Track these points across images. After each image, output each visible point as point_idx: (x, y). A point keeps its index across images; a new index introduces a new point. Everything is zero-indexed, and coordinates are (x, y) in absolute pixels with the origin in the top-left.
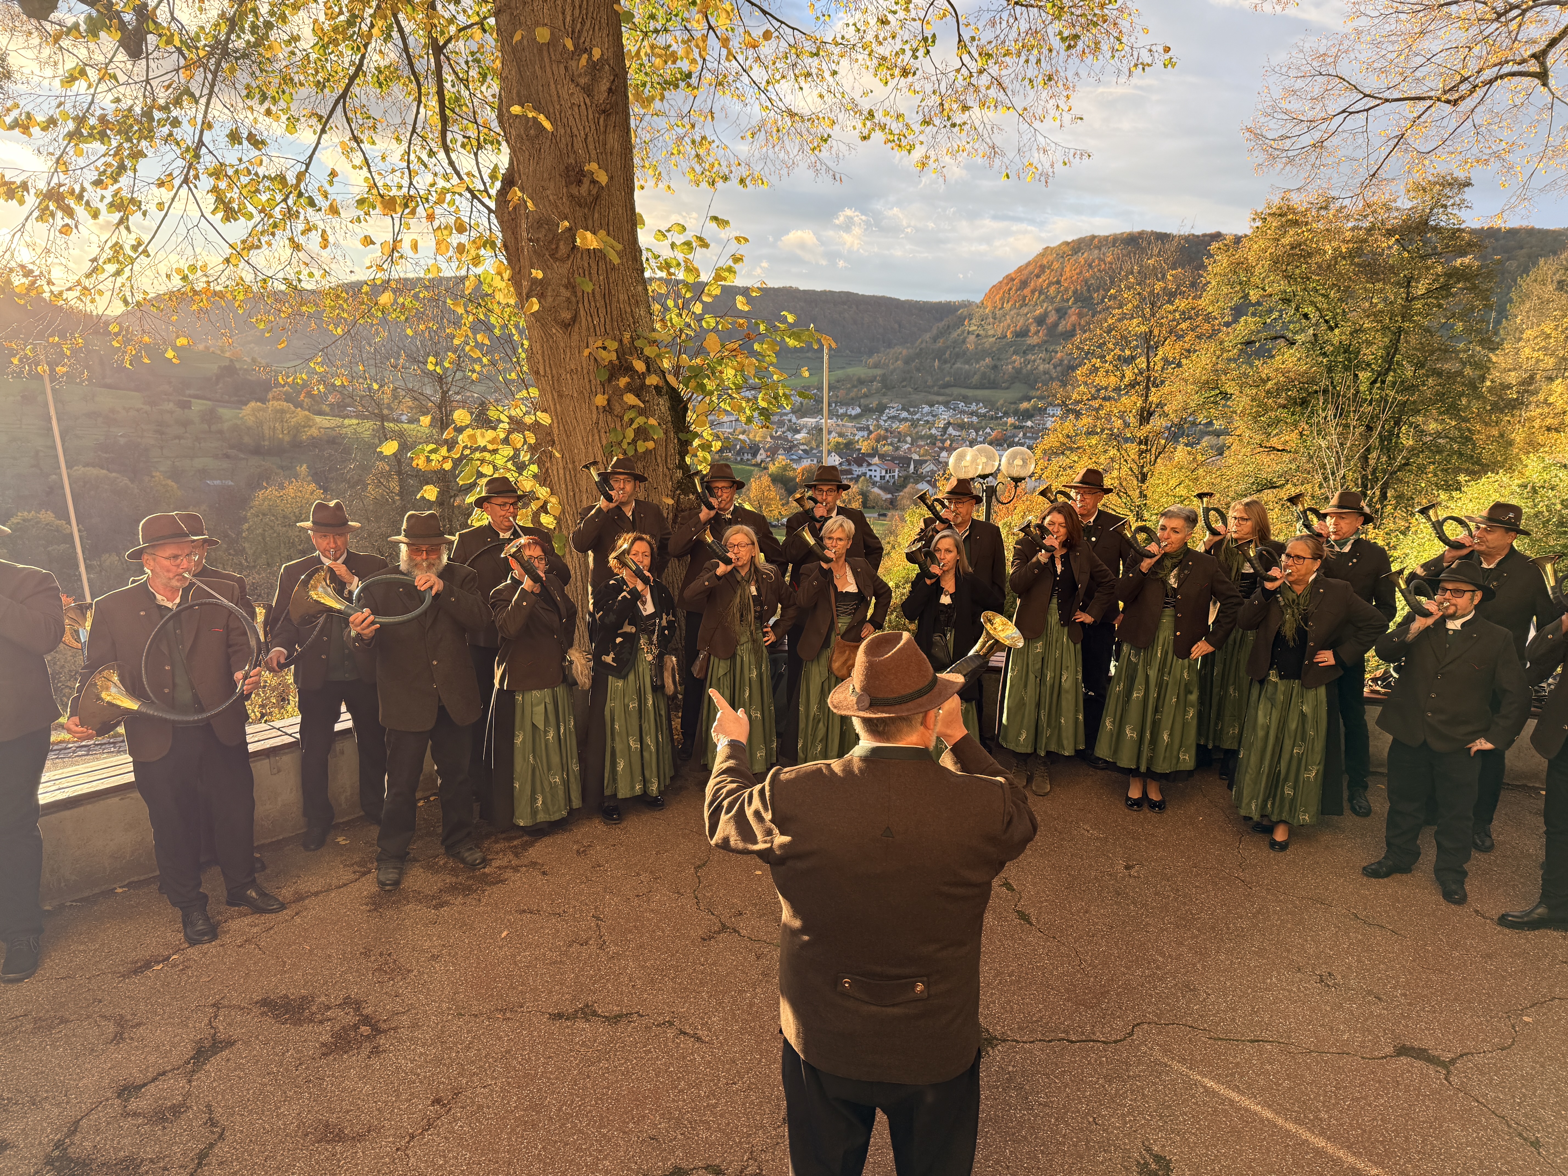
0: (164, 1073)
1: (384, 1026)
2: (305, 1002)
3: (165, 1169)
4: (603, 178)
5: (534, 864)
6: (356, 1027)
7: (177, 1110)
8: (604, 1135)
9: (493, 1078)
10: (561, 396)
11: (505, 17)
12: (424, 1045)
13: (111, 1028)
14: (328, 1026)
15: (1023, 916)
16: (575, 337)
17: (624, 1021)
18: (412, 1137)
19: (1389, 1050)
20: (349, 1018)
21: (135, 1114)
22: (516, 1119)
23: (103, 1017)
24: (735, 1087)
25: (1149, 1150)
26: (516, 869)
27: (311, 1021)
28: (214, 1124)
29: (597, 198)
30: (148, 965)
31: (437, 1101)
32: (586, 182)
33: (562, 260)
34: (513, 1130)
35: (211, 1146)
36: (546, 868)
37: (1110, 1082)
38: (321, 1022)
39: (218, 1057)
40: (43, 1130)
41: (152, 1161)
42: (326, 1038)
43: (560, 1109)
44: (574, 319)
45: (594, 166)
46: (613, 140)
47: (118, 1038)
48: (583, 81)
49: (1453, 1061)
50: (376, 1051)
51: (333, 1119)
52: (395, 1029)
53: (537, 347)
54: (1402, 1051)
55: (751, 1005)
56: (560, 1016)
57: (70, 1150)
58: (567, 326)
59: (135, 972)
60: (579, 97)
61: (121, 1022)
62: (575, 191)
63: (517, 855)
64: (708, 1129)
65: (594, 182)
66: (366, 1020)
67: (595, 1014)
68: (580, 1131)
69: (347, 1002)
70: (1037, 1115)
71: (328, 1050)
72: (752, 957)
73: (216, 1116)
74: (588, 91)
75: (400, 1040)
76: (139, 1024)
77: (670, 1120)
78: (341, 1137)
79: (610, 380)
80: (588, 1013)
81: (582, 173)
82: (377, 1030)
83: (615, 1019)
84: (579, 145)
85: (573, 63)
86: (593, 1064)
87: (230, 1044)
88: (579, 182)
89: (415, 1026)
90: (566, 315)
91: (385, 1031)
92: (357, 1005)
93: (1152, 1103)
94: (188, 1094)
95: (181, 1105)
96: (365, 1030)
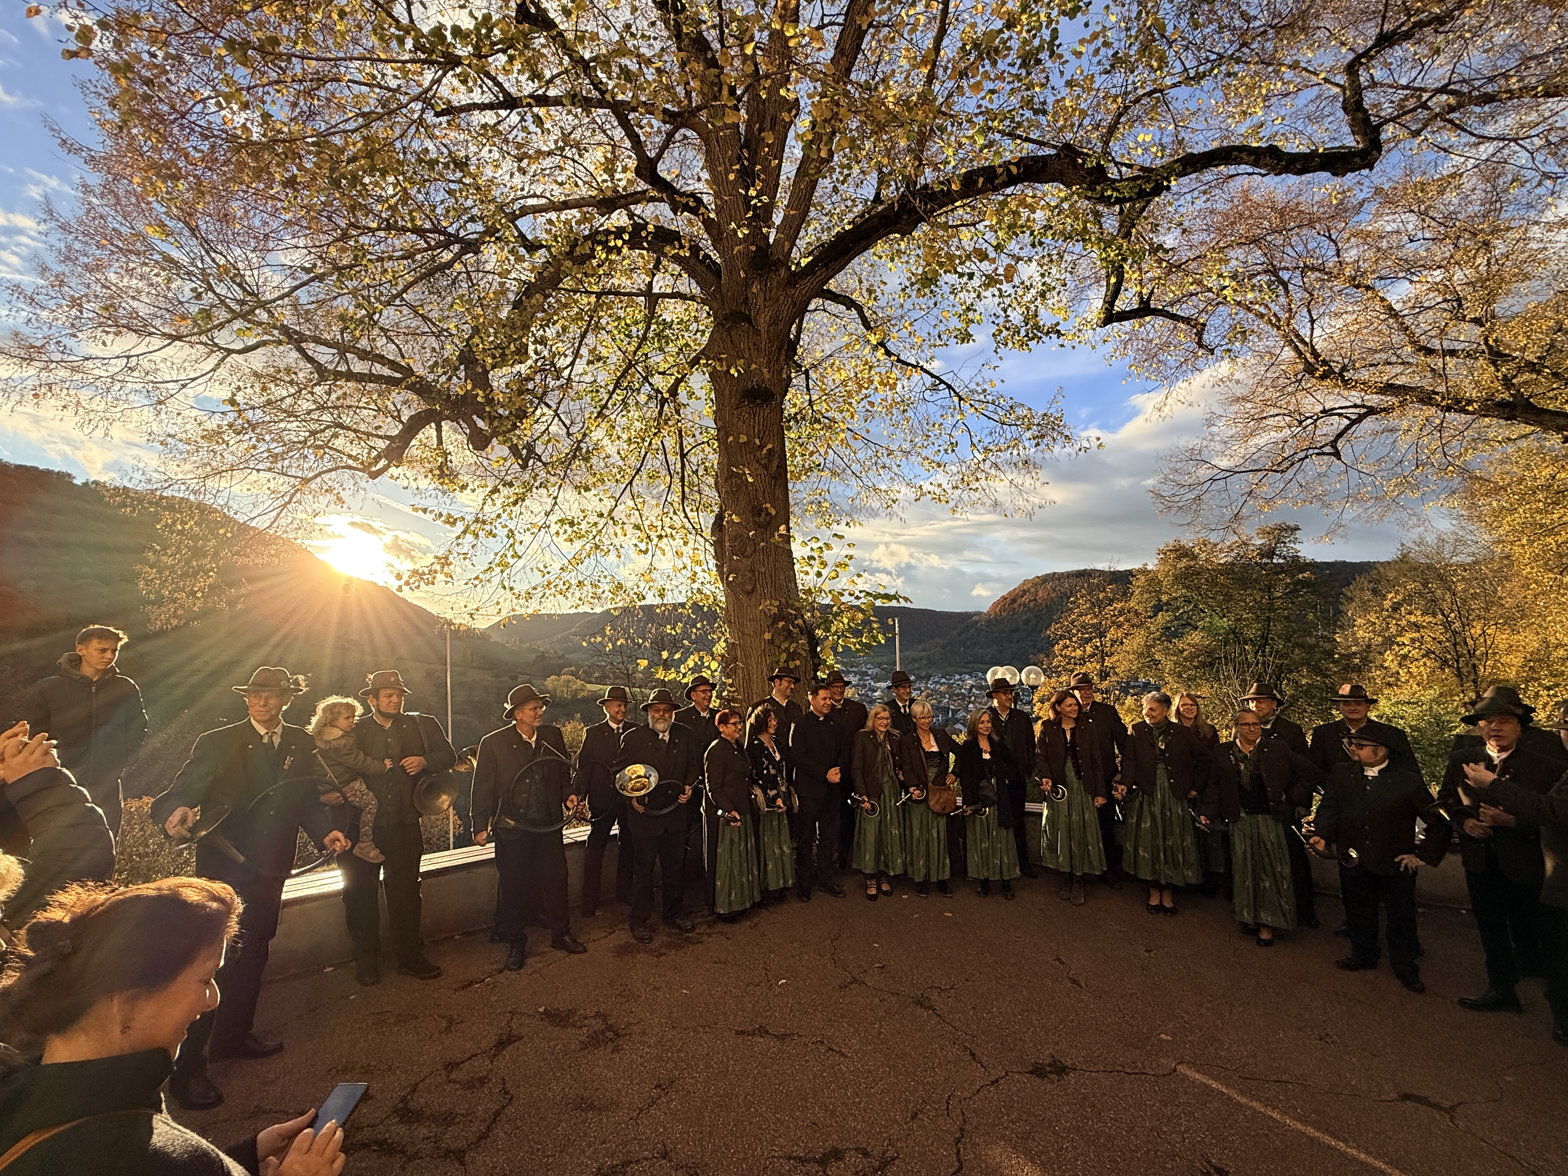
0: (476, 1055)
1: (623, 1032)
2: (571, 1013)
3: (471, 1121)
4: (773, 512)
5: (722, 933)
6: (603, 1032)
7: (482, 1081)
8: (778, 1119)
9: (697, 1072)
10: (743, 634)
11: (722, 432)
12: (649, 1047)
13: (444, 1024)
14: (585, 1030)
15: (1075, 982)
16: (753, 600)
17: (788, 1040)
18: (641, 1110)
19: (1394, 1095)
20: (598, 1025)
21: (454, 1082)
22: (714, 1103)
23: (440, 1016)
24: (873, 1091)
25: (1209, 1162)
26: (709, 935)
27: (574, 1026)
28: (506, 1093)
29: (769, 522)
30: (471, 984)
31: (658, 1086)
32: (763, 514)
33: (748, 557)
34: (712, 1110)
35: (503, 1107)
36: (729, 936)
37: (1166, 1106)
38: (580, 1027)
39: (511, 1046)
40: (395, 1088)
41: (463, 1115)
42: (584, 1038)
43: (746, 1097)
44: (753, 590)
45: (768, 505)
46: (778, 493)
47: (448, 1030)
48: (763, 462)
49: (1453, 1108)
50: (615, 1050)
51: (587, 1094)
52: (630, 1034)
53: (731, 608)
54: (1406, 1097)
55: (880, 1033)
56: (743, 1032)
57: (411, 1103)
58: (749, 593)
59: (463, 988)
60: (761, 471)
61: (450, 1020)
62: (757, 519)
63: (709, 927)
64: (855, 1121)
65: (768, 514)
66: (610, 1028)
67: (767, 1032)
68: (761, 1115)
69: (597, 1015)
70: (1110, 1128)
71: (584, 1046)
72: (877, 1001)
73: (508, 1086)
74: (765, 467)
75: (634, 1043)
76: (462, 1022)
77: (826, 1111)
78: (592, 1107)
79: (773, 624)
80: (763, 1031)
81: (761, 510)
82: (618, 1035)
83: (782, 1038)
84: (760, 494)
85: (758, 453)
86: (767, 1067)
87: (520, 1038)
88: (760, 515)
89: (644, 1033)
90: (749, 587)
91: (623, 1036)
92: (604, 1017)
93: (1203, 1124)
94: (491, 1070)
95: (486, 1077)
96: (610, 1034)
